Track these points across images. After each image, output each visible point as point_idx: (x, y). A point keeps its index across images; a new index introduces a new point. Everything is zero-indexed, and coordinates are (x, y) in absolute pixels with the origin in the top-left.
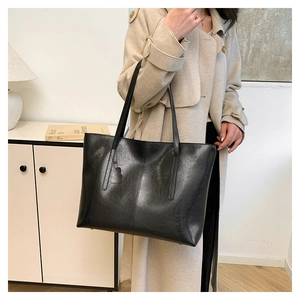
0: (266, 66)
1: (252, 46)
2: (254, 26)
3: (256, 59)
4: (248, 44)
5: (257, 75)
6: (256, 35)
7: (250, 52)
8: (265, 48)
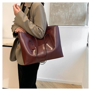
0: (74, 21)
1: (69, 14)
2: (70, 8)
3: (71, 19)
4: (68, 14)
5: (71, 23)
6: (70, 11)
7: (69, 16)
8: (73, 15)
